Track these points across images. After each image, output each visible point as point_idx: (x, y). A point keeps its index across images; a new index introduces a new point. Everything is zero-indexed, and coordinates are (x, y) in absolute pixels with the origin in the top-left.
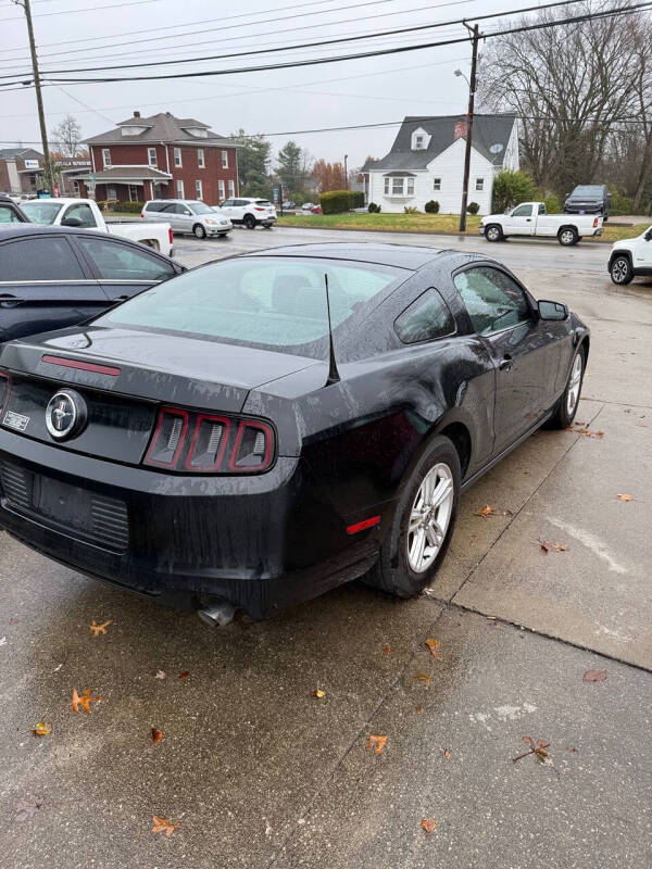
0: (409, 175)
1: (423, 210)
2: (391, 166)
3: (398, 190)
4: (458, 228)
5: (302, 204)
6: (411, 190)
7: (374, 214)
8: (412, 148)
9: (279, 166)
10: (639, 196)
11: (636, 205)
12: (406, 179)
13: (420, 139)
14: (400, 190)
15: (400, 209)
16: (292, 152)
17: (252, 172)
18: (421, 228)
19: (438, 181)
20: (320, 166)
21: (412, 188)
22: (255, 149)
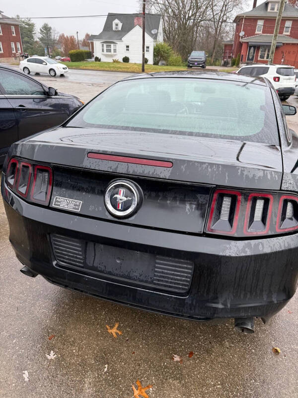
0: (114, 43)
1: (122, 61)
2: (104, 38)
3: (109, 51)
4: (141, 70)
5: (55, 57)
6: (115, 51)
7: (97, 62)
8: (113, 29)
9: (41, 36)
10: (213, 57)
11: (212, 61)
12: (112, 45)
13: (117, 25)
14: (110, 51)
15: (110, 60)
16: (47, 29)
17: (26, 39)
18: (123, 69)
19: (128, 47)
20: (62, 37)
21: (116, 49)
22: (27, 26)
